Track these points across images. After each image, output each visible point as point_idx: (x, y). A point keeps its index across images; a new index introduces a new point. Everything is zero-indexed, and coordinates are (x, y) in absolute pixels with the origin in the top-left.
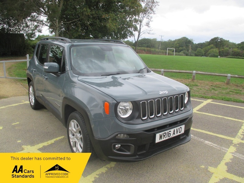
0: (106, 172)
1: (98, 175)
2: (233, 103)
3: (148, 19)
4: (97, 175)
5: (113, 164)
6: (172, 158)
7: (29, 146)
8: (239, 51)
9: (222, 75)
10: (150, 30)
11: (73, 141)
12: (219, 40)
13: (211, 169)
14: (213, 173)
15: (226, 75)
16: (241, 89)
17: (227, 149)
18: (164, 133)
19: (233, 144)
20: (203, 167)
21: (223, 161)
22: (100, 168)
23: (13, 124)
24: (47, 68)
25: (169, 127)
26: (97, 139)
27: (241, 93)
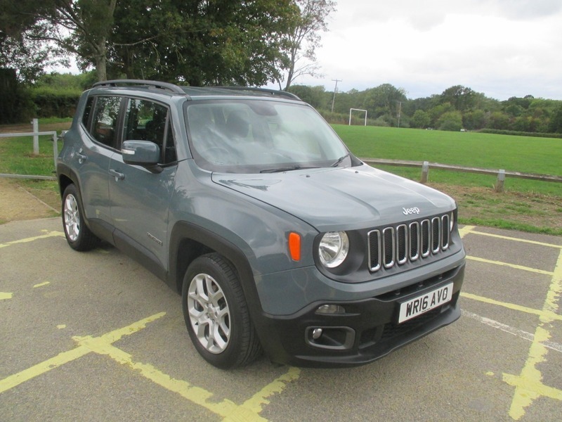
0: (285, 392)
1: (267, 398)
2: (518, 232)
3: (312, 40)
4: (264, 398)
5: (294, 373)
6: (421, 357)
7: (89, 337)
8: (506, 117)
9: (486, 171)
10: (314, 66)
11: (201, 322)
12: (462, 93)
13: (509, 378)
14: (514, 387)
15: (494, 171)
16: (528, 203)
17: (532, 335)
18: (415, 302)
19: (540, 323)
20: (490, 373)
21: (529, 359)
22: (268, 384)
23: (35, 286)
24: (132, 152)
25: (423, 287)
26: (272, 317)
27: (530, 212)
